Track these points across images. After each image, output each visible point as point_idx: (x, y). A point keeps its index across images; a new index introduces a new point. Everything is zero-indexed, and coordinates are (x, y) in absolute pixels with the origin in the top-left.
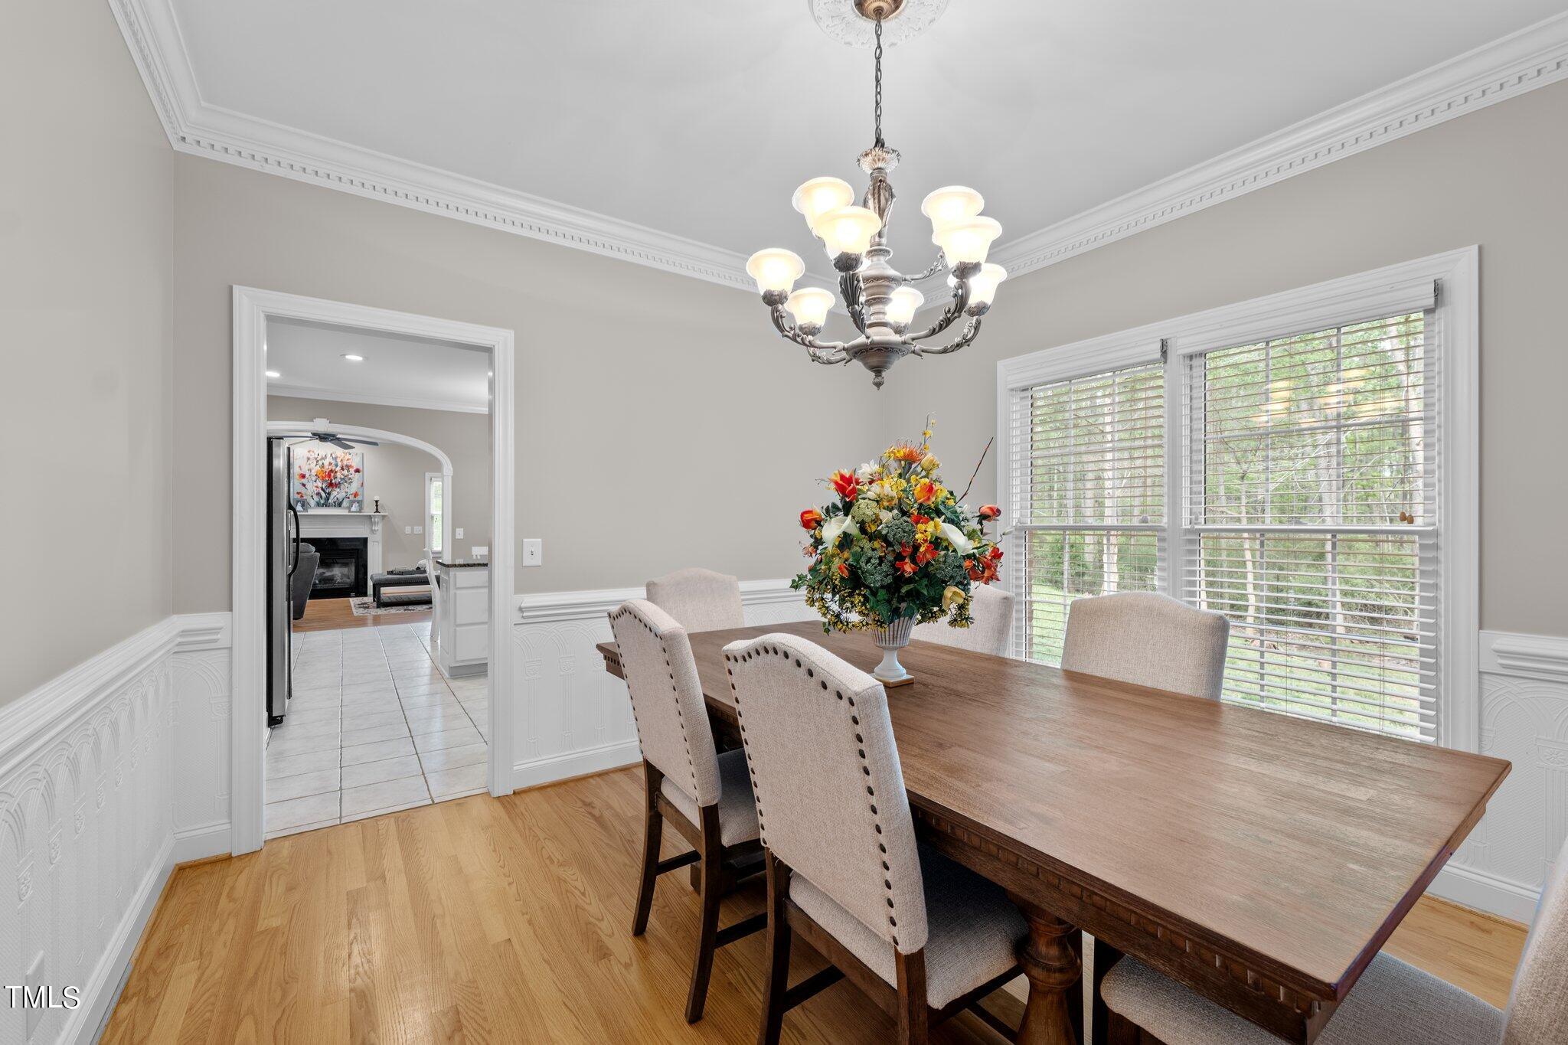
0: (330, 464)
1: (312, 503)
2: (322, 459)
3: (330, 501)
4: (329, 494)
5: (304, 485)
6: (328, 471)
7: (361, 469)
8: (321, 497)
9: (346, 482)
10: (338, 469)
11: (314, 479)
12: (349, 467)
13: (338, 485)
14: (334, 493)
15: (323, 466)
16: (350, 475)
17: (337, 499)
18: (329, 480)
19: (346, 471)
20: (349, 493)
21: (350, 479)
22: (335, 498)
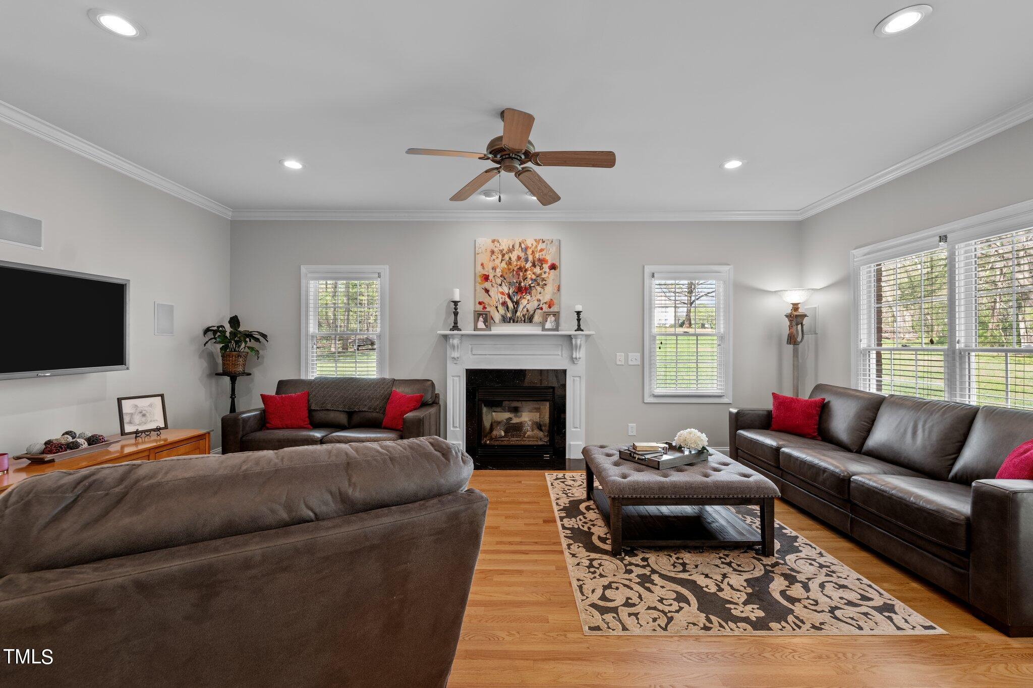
0: (519, 258)
1: (497, 317)
2: (510, 251)
3: (518, 314)
4: (517, 303)
5: (487, 291)
6: (515, 269)
7: (557, 264)
8: (508, 308)
9: (538, 285)
10: (529, 265)
11: (499, 281)
12: (542, 261)
13: (527, 290)
14: (524, 302)
15: (509, 263)
16: (543, 274)
17: (528, 311)
18: (517, 282)
19: (538, 268)
20: (542, 302)
21: (543, 280)
22: (525, 310)
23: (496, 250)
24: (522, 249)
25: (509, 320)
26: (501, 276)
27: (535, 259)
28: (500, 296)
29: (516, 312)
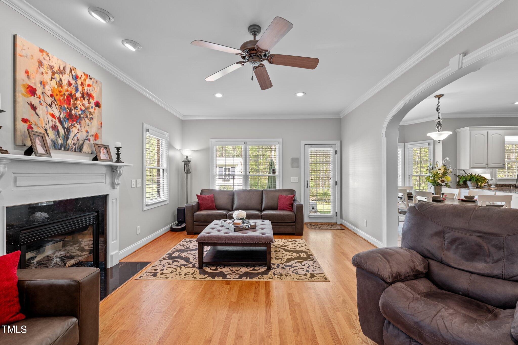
0: (69, 84)
1: (48, 142)
2: (62, 72)
3: (69, 141)
4: (68, 130)
5: (34, 108)
6: (67, 93)
7: (100, 103)
8: (58, 133)
9: (87, 117)
10: (78, 95)
11: (49, 100)
12: (89, 96)
13: (77, 119)
14: (74, 131)
15: (60, 84)
16: (90, 108)
17: (78, 140)
18: (68, 108)
19: (86, 100)
20: (90, 134)
21: (91, 114)
22: (76, 138)
23: (44, 62)
24: (72, 76)
25: (59, 147)
26: (52, 96)
27: (84, 91)
28: (50, 118)
29: (67, 139)
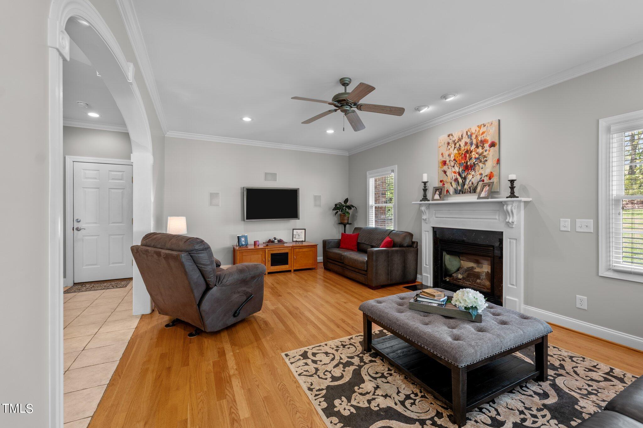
0: (466, 143)
1: (451, 191)
2: (460, 140)
3: (466, 187)
4: (465, 178)
5: (445, 172)
6: (464, 153)
7: (497, 141)
8: (458, 183)
9: (481, 162)
10: (474, 147)
11: (452, 164)
12: (483, 142)
13: (472, 167)
14: (470, 177)
15: (459, 148)
16: (484, 152)
17: (472, 184)
18: (465, 163)
19: (480, 148)
20: (483, 175)
21: (485, 157)
22: (471, 183)
23: (451, 141)
24: (468, 136)
25: (459, 192)
26: (454, 160)
27: (478, 141)
28: (453, 174)
29: (464, 185)
